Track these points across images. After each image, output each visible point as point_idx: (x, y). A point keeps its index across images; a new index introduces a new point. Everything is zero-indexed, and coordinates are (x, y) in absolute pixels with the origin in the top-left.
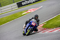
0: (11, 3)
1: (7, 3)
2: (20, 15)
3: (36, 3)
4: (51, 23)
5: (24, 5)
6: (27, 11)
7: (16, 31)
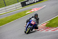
0: (15, 3)
1: (11, 2)
2: (24, 14)
4: (54, 22)
7: (20, 30)
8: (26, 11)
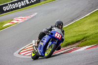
3: (27, 7)
5: (7, 11)
6: (12, 20)
8: (3, 22)
